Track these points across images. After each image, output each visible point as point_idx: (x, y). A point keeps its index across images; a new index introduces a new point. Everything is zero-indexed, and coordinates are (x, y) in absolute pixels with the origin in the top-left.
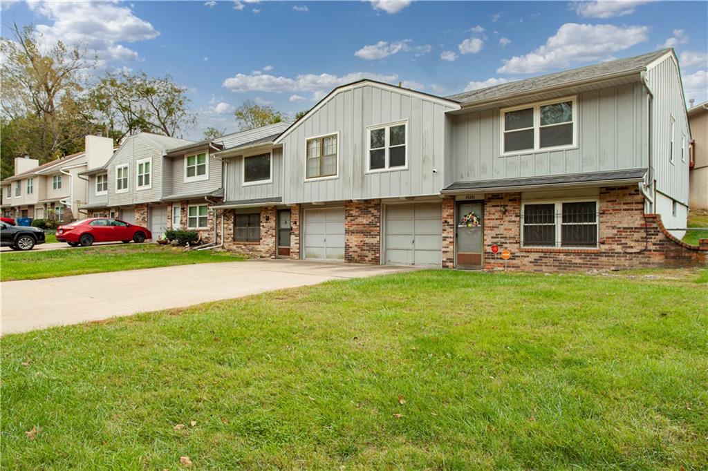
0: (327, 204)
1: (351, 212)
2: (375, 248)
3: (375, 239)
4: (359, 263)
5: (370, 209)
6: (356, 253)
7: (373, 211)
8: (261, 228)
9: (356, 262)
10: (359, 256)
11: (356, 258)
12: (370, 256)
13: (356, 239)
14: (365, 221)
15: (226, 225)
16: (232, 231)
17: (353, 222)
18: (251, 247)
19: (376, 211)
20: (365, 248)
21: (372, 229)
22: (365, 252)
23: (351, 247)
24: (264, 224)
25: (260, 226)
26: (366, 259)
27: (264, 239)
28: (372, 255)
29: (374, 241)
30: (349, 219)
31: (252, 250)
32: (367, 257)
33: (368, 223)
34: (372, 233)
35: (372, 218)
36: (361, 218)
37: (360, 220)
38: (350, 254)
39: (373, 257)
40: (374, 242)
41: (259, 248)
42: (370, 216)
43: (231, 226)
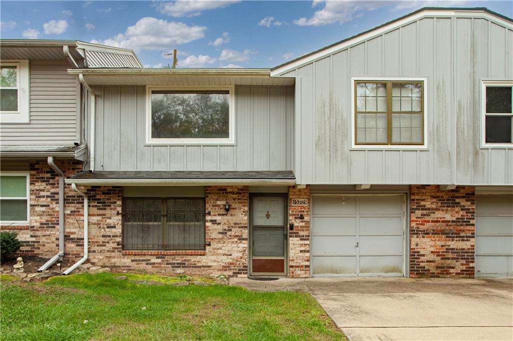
0: (375, 189)
1: (422, 203)
2: (468, 256)
3: (467, 243)
4: (438, 277)
5: (457, 200)
6: (433, 264)
7: (463, 202)
8: (208, 224)
9: (432, 277)
10: (437, 268)
11: (433, 270)
12: (459, 266)
13: (433, 243)
14: (448, 217)
15: (95, 219)
16: (118, 230)
17: (427, 218)
18: (179, 260)
19: (469, 203)
20: (450, 255)
21: (462, 228)
22: (449, 261)
23: (423, 255)
24: (218, 218)
25: (205, 221)
26: (451, 271)
27: (214, 245)
28: (462, 264)
29: (466, 245)
30: (419, 213)
31: (182, 265)
32: (453, 268)
33: (454, 219)
34: (462, 234)
35: (464, 213)
36: (441, 212)
37: (439, 215)
38: (422, 264)
39: (464, 268)
40: (464, 247)
41: (204, 260)
42: (457, 209)
43: (116, 220)
